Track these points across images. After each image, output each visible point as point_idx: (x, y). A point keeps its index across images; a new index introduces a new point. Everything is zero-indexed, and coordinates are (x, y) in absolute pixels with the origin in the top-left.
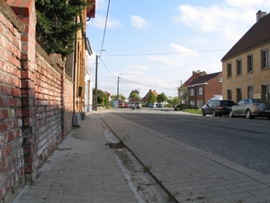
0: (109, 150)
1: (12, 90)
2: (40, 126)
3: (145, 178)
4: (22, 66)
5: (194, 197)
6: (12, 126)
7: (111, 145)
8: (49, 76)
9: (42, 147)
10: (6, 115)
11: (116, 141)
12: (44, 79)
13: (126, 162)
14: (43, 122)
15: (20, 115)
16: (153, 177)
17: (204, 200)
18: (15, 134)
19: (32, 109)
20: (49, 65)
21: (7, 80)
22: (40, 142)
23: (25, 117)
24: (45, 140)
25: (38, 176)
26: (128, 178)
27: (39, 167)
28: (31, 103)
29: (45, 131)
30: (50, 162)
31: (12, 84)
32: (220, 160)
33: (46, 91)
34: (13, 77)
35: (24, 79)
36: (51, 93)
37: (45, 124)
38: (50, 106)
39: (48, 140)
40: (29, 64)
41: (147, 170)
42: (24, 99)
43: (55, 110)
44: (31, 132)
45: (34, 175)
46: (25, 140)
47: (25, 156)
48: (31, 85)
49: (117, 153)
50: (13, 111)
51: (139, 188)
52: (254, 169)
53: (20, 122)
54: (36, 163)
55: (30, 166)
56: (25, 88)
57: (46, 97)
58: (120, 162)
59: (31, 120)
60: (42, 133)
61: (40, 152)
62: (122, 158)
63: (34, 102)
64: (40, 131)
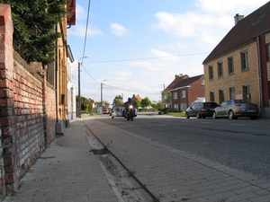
0: (93, 157)
2: (21, 136)
3: (129, 183)
5: (179, 199)
7: (95, 152)
8: (29, 85)
9: (24, 156)
11: (100, 147)
12: (24, 87)
13: (110, 167)
14: (24, 130)
16: (138, 181)
19: (11, 118)
20: (28, 73)
22: (21, 151)
23: (4, 127)
24: (27, 150)
25: (20, 186)
26: (113, 183)
27: (22, 177)
28: (10, 112)
29: (27, 140)
30: (32, 171)
32: (204, 161)
33: (26, 100)
35: (2, 89)
36: (32, 102)
37: (27, 133)
38: (31, 114)
39: (31, 149)
40: (7, 73)
41: (131, 175)
42: (3, 109)
43: (37, 118)
44: (11, 142)
45: (15, 185)
46: (4, 150)
47: (5, 167)
48: (10, 94)
49: (101, 159)
51: (123, 193)
52: (236, 168)
54: (17, 173)
55: (11, 177)
56: (4, 97)
57: (27, 106)
58: (104, 168)
59: (10, 129)
60: (24, 142)
61: (22, 162)
62: (107, 163)
63: (13, 111)
64: (21, 140)
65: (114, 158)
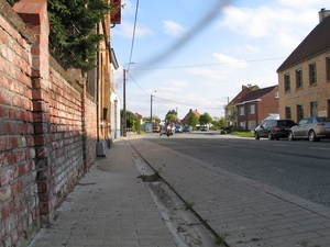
0: (142, 184)
1: (22, 113)
2: (57, 157)
3: (186, 217)
4: (33, 84)
5: (248, 238)
6: (23, 157)
7: (144, 178)
8: (67, 96)
9: (60, 181)
10: (15, 143)
11: (150, 173)
12: (61, 99)
13: (163, 198)
14: (60, 151)
15: (33, 144)
16: (197, 215)
17: (260, 242)
18: (26, 167)
19: (46, 137)
20: (66, 82)
21: (16, 102)
22: (57, 175)
23: (38, 147)
24: (63, 174)
25: (56, 217)
26: (166, 217)
27: (57, 206)
28: (45, 129)
29: (64, 162)
30: (70, 200)
31: (22, 106)
32: (279, 192)
33: (63, 114)
34: (23, 97)
35: (36, 101)
36: (70, 116)
37: (64, 154)
38: (68, 132)
39: (68, 174)
40: (42, 82)
41: (189, 207)
42: (37, 124)
43: (75, 136)
44: (46, 164)
45: (51, 216)
46: (39, 173)
47: (39, 194)
48: (45, 107)
49: (152, 187)
50: (23, 139)
51: (179, 229)
52: (320, 203)
53: (33, 152)
54: (53, 202)
55: (46, 206)
56: (38, 110)
57: (63, 121)
58: (155, 198)
59: (45, 149)
60: (60, 165)
61: (57, 188)
62: (158, 193)
63: (49, 128)
64: (57, 163)
65: (167, 187)
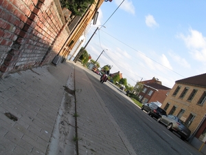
0: (63, 90)
1: (22, 15)
2: (28, 48)
3: (70, 119)
4: (38, 5)
5: (90, 147)
6: (8, 37)
7: (66, 89)
8: (54, 21)
9: (22, 61)
10: (8, 27)
11: (71, 88)
12: (49, 21)
13: (67, 104)
14: (32, 47)
15: (18, 33)
16: (76, 122)
17: (94, 153)
18: (7, 43)
19: (27, 35)
20: (58, 14)
21: (22, 8)
22: (22, 58)
23: (20, 37)
24: (26, 59)
25: (6, 77)
26: (61, 113)
27: (12, 73)
28: (29, 30)
29: (30, 53)
30: (20, 74)
31: (24, 12)
33: (45, 29)
34: (27, 8)
35: (34, 14)
36: (49, 32)
37: (33, 49)
38: (43, 40)
39: (28, 60)
40: (43, 6)
41: (75, 116)
43: (45, 44)
44: (19, 48)
45: (4, 75)
46: (12, 50)
47: (5, 60)
48: (36, 19)
49: (66, 95)
50: (14, 28)
51: (62, 123)
53: (15, 38)
54: (10, 69)
55: (5, 68)
56: (31, 19)
57: (44, 33)
58: (63, 101)
59: (23, 41)
60: (27, 53)
61: (18, 64)
62: (67, 100)
63: (32, 31)
64: (26, 51)
65: (74, 100)
